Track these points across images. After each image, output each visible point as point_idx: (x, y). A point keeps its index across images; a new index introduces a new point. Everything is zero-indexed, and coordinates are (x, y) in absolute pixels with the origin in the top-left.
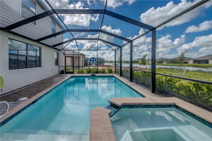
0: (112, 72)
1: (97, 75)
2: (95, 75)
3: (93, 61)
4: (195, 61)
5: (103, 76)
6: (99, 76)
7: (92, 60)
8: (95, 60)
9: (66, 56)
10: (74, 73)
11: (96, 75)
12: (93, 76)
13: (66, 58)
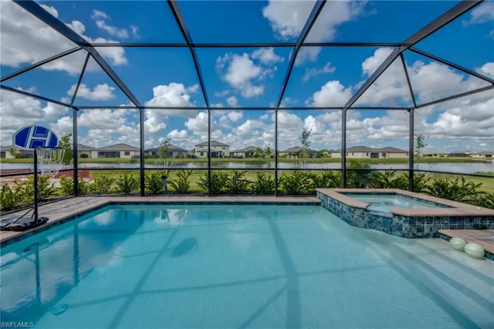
4: (101, 153)
7: (30, 137)
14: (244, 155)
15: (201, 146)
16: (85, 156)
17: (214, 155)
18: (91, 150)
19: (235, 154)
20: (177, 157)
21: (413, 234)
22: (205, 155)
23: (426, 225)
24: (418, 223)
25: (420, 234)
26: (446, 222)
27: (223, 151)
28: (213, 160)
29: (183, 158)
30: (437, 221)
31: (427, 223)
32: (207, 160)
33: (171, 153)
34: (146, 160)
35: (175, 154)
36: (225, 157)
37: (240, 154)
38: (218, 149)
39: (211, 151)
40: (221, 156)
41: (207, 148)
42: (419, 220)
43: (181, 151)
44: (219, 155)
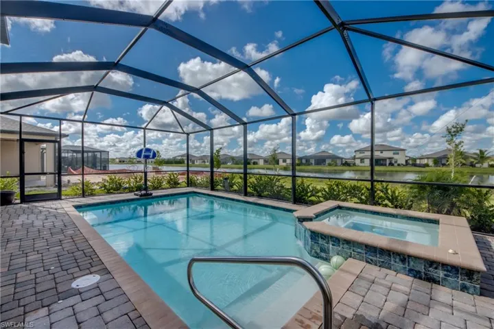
0: (179, 184)
1: (155, 193)
2: (151, 194)
3: (147, 157)
4: (266, 161)
5: (172, 195)
6: (161, 196)
7: (143, 154)
8: (151, 154)
9: (24, 137)
10: (63, 197)
11: (153, 195)
12: (146, 198)
13: (26, 144)
14: (431, 163)
15: (361, 151)
16: (254, 163)
17: (380, 162)
18: (260, 158)
19: (418, 162)
20: (330, 165)
21: (316, 252)
22: (367, 162)
23: (331, 246)
24: (321, 241)
25: (323, 255)
26: (359, 250)
27: (396, 157)
28: (377, 168)
29: (336, 166)
30: (346, 246)
31: (333, 245)
32: (370, 168)
33: (324, 161)
34: (297, 168)
35: (328, 161)
36: (399, 165)
37: (425, 161)
38: (386, 154)
39: (375, 157)
40: (391, 164)
41: (369, 154)
42: (322, 238)
43: (334, 158)
44: (388, 162)
